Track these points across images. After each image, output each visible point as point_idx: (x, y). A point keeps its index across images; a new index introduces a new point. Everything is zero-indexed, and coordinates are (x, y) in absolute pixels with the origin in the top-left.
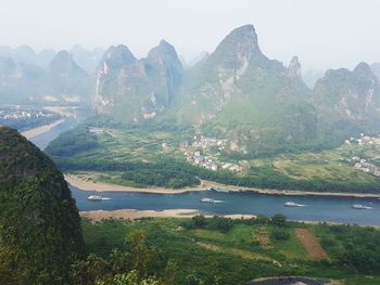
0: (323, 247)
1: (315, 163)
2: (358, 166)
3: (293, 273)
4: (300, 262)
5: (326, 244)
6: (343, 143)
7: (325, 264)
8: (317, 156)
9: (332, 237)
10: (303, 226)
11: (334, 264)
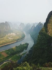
0: (7, 54)
1: (2, 40)
2: (9, 39)
3: (3, 61)
4: (4, 59)
5: (7, 53)
6: (6, 35)
7: (8, 57)
8: (2, 39)
9: (8, 52)
10: (3, 52)
11: (9, 56)
